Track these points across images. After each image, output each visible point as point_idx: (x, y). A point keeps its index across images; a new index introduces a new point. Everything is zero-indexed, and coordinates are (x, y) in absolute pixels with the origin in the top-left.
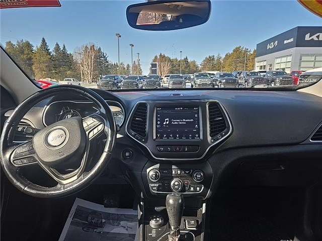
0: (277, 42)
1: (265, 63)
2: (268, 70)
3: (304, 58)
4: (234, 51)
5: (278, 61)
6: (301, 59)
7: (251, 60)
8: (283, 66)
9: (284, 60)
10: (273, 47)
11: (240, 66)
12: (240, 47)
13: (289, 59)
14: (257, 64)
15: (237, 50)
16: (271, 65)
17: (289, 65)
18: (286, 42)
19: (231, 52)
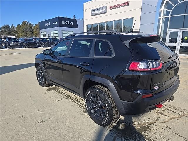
0: (49, 23)
1: (45, 33)
2: (48, 37)
3: (63, 32)
4: (23, 23)
5: (52, 32)
6: (62, 33)
7: (35, 30)
8: (55, 35)
9: (55, 32)
10: (48, 25)
11: (29, 33)
12: (26, 21)
13: (57, 32)
14: (41, 34)
15: (25, 23)
16: (49, 35)
17: (58, 35)
18: (54, 23)
19: (21, 24)
